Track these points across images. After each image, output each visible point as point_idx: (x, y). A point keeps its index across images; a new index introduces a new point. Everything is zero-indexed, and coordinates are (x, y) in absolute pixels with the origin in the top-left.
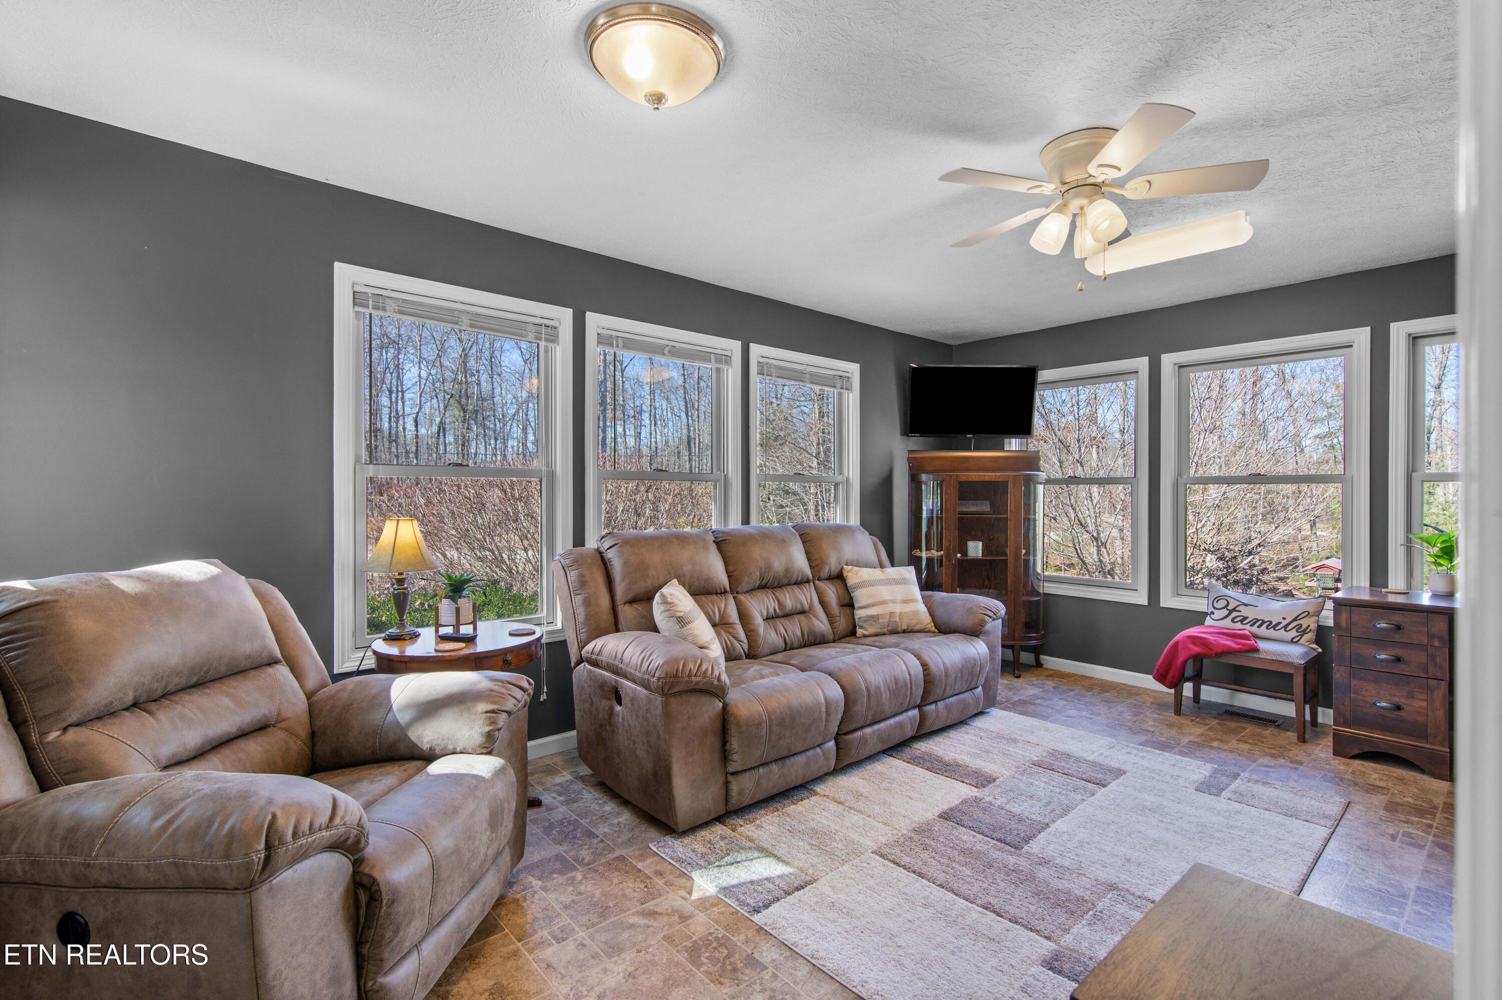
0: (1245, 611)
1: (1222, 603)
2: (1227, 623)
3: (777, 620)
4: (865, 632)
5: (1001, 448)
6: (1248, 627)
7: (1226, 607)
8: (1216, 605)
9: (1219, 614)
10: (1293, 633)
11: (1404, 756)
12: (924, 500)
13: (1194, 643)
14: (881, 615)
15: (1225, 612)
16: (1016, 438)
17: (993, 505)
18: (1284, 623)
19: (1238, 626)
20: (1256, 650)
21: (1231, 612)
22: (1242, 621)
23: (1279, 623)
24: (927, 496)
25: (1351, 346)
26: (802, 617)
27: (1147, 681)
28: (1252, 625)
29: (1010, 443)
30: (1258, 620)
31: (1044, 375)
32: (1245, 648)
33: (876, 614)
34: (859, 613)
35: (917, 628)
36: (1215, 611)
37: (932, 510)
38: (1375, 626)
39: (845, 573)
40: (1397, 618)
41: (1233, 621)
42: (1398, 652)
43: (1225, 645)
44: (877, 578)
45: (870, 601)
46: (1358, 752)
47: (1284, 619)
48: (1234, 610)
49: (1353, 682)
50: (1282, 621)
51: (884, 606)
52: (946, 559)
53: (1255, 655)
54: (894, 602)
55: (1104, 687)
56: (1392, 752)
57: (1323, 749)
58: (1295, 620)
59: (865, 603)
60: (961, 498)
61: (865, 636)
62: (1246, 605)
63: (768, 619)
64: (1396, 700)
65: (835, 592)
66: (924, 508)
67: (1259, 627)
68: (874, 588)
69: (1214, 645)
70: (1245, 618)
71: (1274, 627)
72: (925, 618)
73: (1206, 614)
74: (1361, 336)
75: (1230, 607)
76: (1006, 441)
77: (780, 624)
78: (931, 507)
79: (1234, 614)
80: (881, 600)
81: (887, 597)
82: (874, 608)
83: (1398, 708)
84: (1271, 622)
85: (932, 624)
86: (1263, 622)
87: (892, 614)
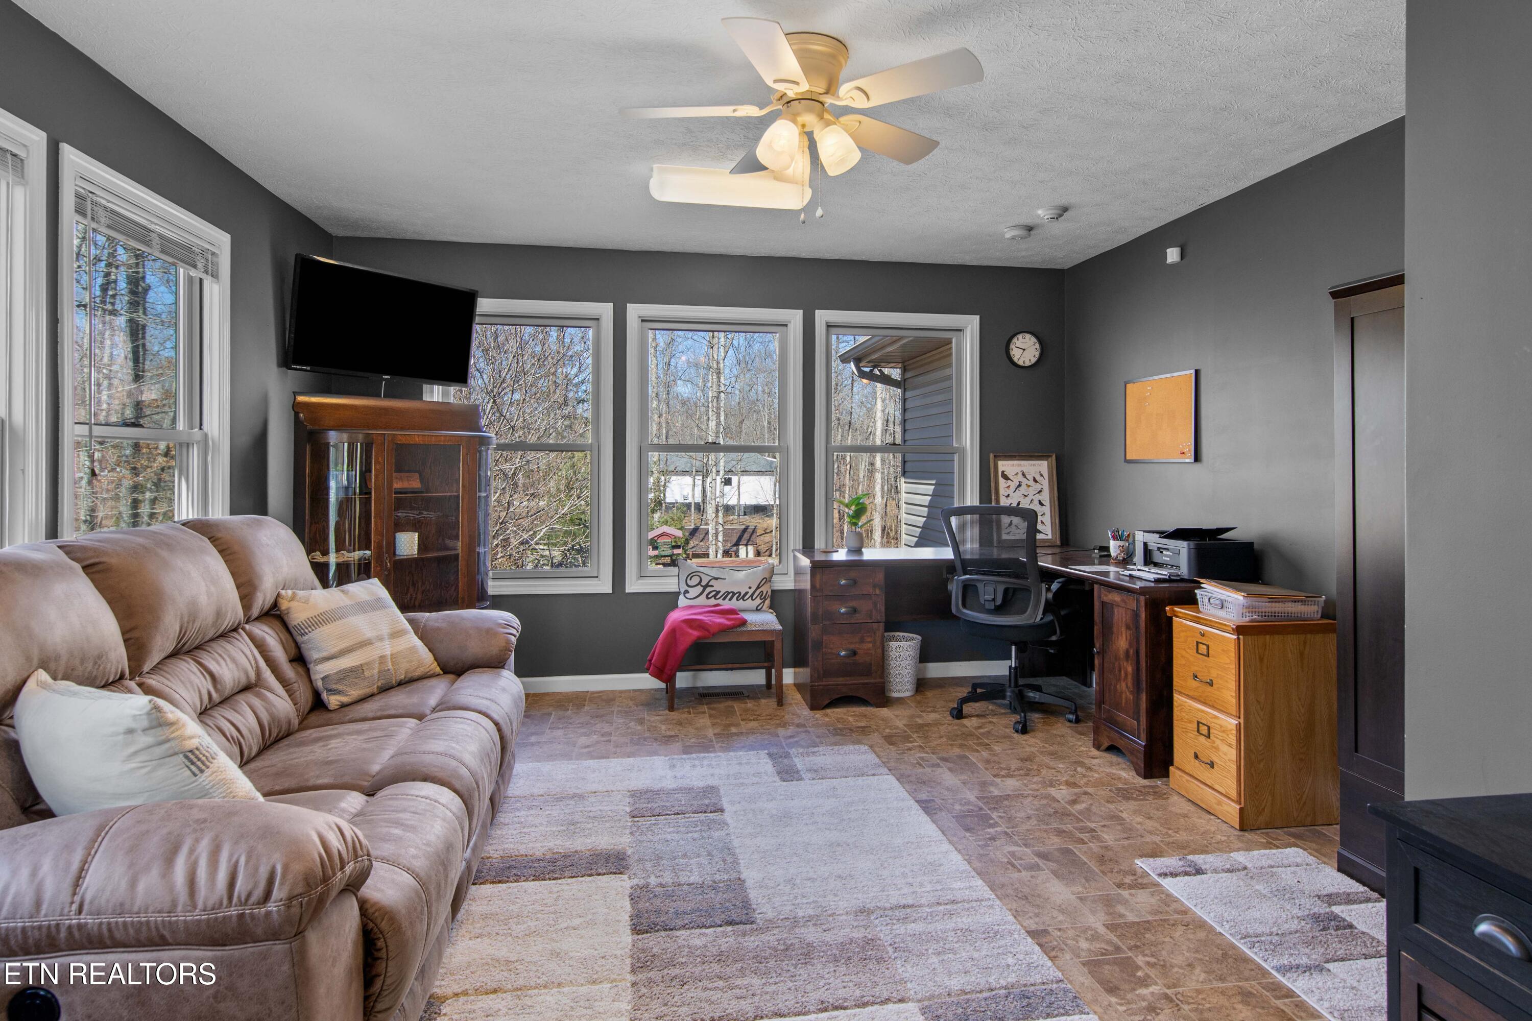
0: (717, 586)
1: (695, 580)
2: (702, 600)
3: (215, 713)
4: (345, 699)
5: (419, 396)
6: (720, 601)
7: (699, 583)
8: (690, 583)
9: (694, 592)
10: (758, 601)
11: (858, 695)
12: (333, 472)
13: (691, 627)
14: (367, 664)
15: (699, 589)
16: (438, 385)
17: (422, 480)
18: (751, 592)
19: (713, 601)
20: (744, 622)
21: (705, 587)
22: (715, 596)
23: (747, 593)
24: (336, 465)
25: (786, 325)
26: (250, 697)
27: (645, 681)
28: (724, 599)
29: (432, 392)
30: (729, 593)
31: (484, 305)
32: (737, 623)
33: (358, 663)
34: (320, 671)
35: (418, 673)
36: (689, 589)
37: (347, 488)
38: (839, 584)
39: (284, 605)
40: (853, 574)
41: (708, 598)
42: (854, 604)
43: (720, 624)
44: (342, 604)
45: (343, 645)
46: (827, 702)
47: (750, 588)
48: (707, 585)
49: (824, 638)
50: (748, 590)
51: (368, 649)
52: (376, 562)
53: (743, 629)
54: (380, 639)
55: (578, 700)
56: (850, 694)
57: (798, 706)
58: (758, 588)
59: (334, 650)
60: (399, 469)
61: (343, 706)
62: (716, 579)
63: (203, 714)
64: (852, 647)
65: (277, 638)
66: (333, 484)
67: (730, 600)
68: (343, 621)
69: (710, 625)
70: (718, 592)
71: (743, 598)
72: (425, 658)
73: (678, 593)
74: (795, 317)
75: (704, 583)
76: (426, 387)
77: (223, 717)
78: (345, 482)
79: (708, 590)
80: (360, 639)
81: (369, 634)
82: (351, 655)
83: (854, 653)
84: (740, 593)
85: (436, 664)
86: (734, 594)
87: (382, 658)
